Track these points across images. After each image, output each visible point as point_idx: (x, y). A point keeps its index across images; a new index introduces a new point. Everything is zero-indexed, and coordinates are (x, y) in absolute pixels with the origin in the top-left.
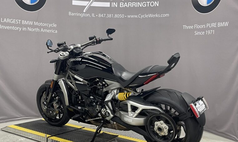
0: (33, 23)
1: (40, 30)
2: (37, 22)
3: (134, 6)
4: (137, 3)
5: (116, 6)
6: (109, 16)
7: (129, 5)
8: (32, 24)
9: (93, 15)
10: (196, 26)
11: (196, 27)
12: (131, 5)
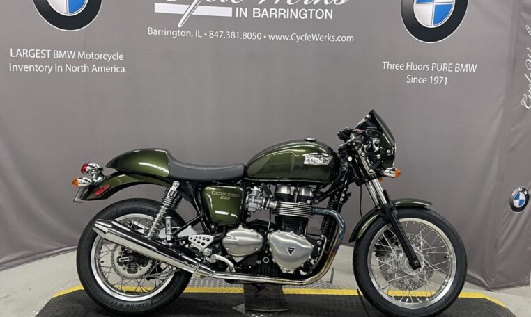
0: (77, 54)
1: (91, 69)
2: (84, 52)
3: (283, 15)
4: (288, 10)
5: (246, 15)
6: (232, 35)
7: (271, 13)
8: (73, 57)
9: (198, 34)
10: (409, 64)
11: (409, 68)
12: (275, 14)
